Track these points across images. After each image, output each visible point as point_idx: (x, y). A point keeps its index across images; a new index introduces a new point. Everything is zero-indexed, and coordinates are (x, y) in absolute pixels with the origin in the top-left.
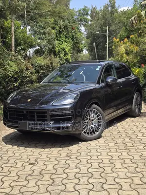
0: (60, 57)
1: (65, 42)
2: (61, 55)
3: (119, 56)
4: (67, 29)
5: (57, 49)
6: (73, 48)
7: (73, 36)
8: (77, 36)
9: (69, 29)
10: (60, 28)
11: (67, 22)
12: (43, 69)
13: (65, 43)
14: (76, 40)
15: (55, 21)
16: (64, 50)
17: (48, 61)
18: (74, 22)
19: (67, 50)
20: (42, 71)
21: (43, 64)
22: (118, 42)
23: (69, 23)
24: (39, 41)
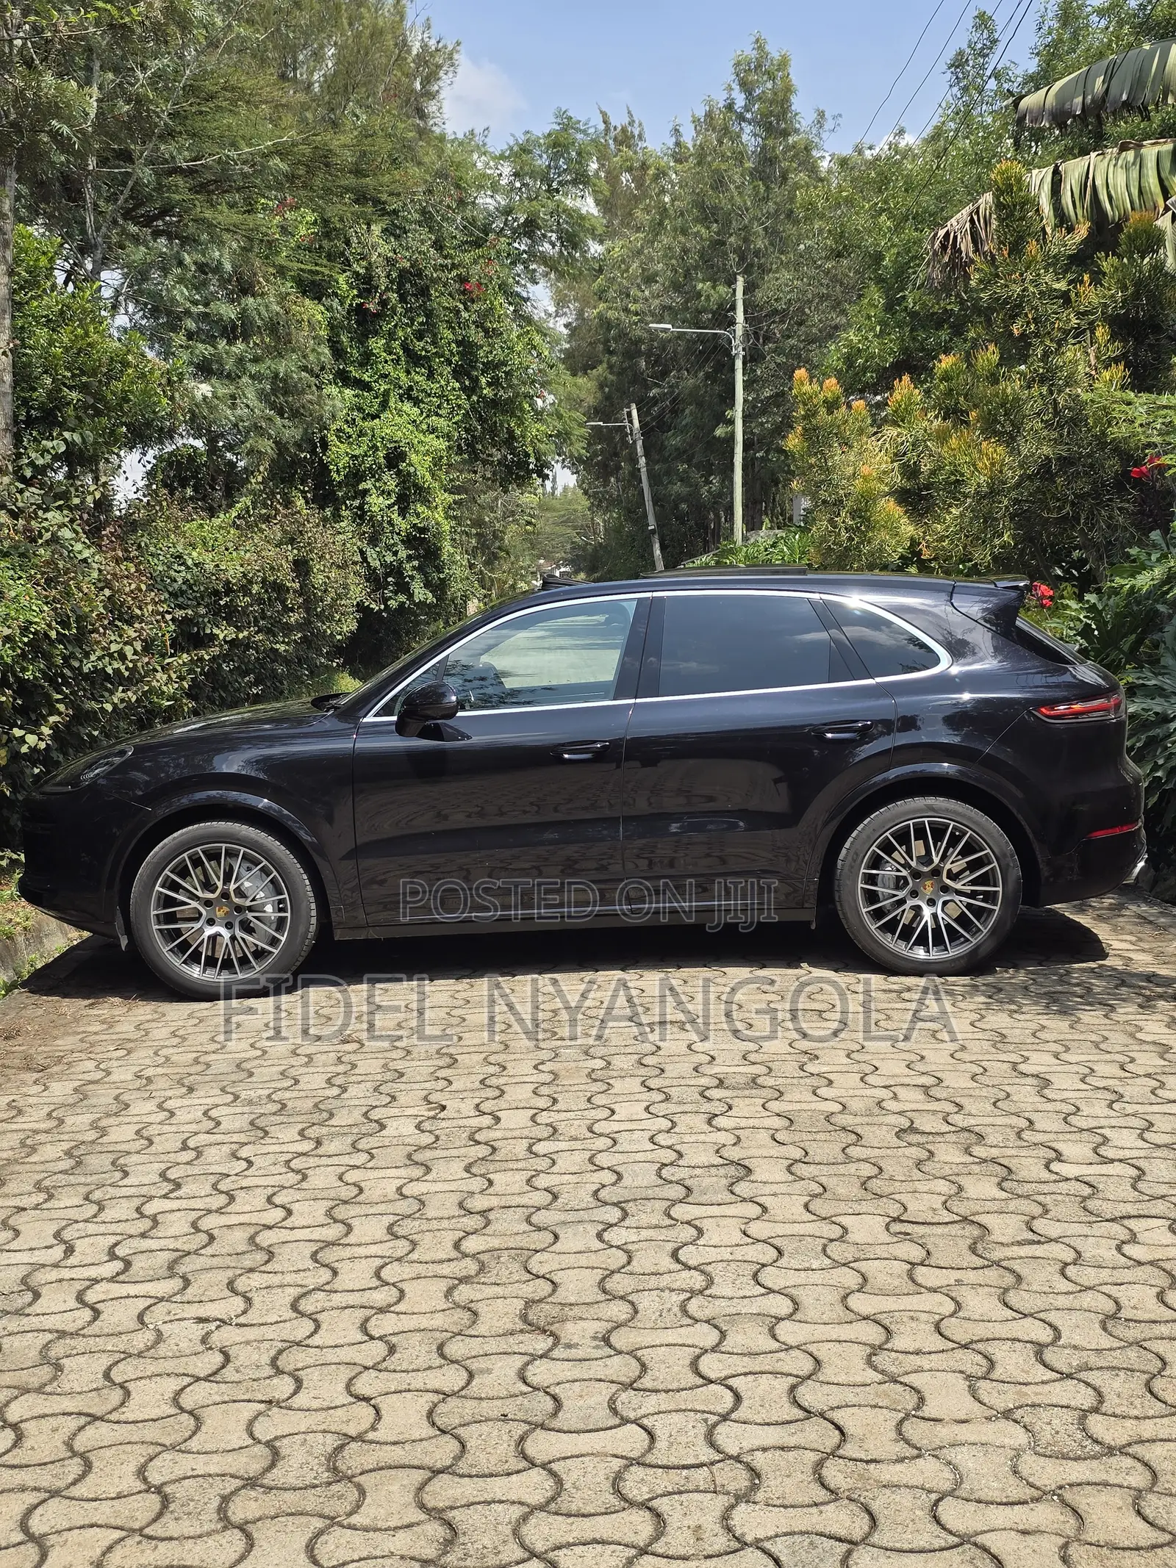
0: (361, 515)
1: (408, 395)
2: (376, 502)
3: (844, 519)
4: (424, 292)
5: (340, 455)
6: (470, 450)
7: (467, 347)
8: (498, 354)
9: (441, 300)
10: (366, 284)
11: (420, 240)
12: (231, 615)
13: (407, 407)
14: (494, 383)
15: (327, 229)
16: (395, 458)
17: (271, 552)
18: (478, 244)
19: (419, 464)
20: (224, 632)
21: (233, 571)
22: (831, 406)
23: (438, 245)
24: (204, 389)
